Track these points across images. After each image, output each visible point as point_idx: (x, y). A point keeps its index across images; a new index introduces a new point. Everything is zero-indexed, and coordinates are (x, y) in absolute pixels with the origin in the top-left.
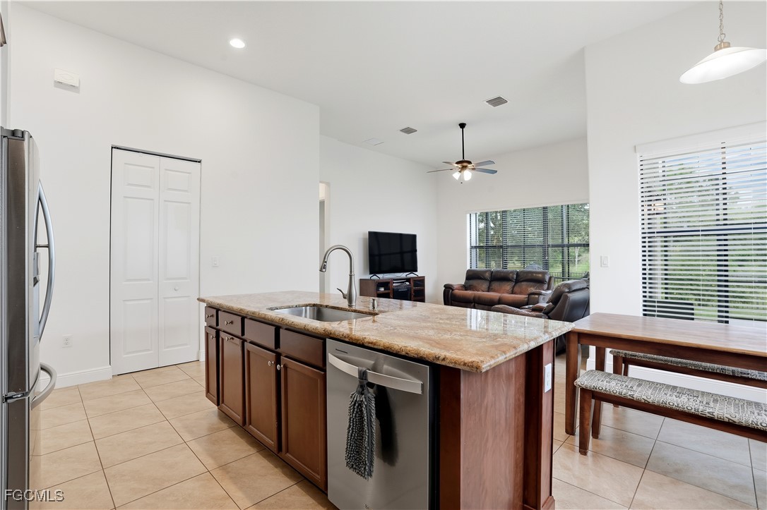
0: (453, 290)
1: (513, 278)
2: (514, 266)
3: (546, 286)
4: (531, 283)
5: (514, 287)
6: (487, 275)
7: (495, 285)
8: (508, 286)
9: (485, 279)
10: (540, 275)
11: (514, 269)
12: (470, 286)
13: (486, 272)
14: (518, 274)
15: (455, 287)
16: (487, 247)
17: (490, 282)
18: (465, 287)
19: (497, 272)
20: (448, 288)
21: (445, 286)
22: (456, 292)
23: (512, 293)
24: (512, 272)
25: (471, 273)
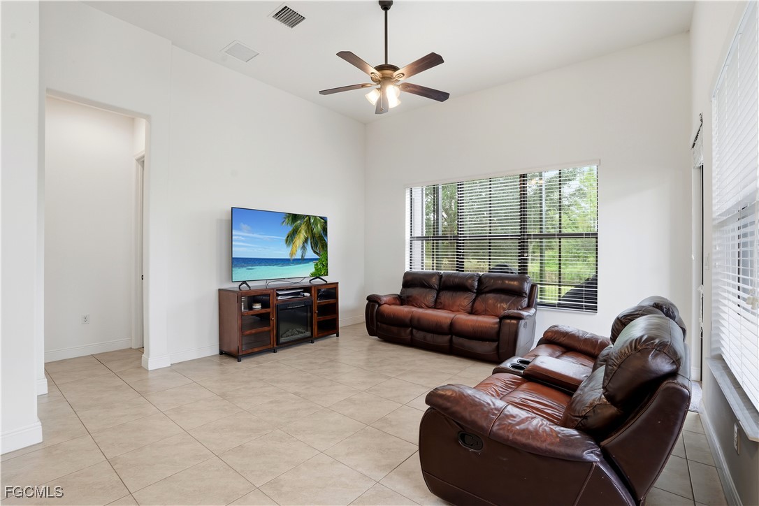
0: (380, 305)
1: (473, 286)
2: (476, 266)
3: (525, 302)
4: (503, 296)
5: (474, 301)
6: (434, 281)
7: (446, 297)
8: (465, 300)
9: (430, 287)
10: (516, 283)
11: (475, 273)
12: (408, 297)
13: (432, 275)
14: (480, 279)
15: (384, 299)
16: (436, 238)
17: (438, 292)
18: (401, 300)
19: (449, 276)
20: (373, 301)
21: (369, 298)
22: (386, 308)
23: (472, 312)
24: (472, 277)
25: (409, 278)
